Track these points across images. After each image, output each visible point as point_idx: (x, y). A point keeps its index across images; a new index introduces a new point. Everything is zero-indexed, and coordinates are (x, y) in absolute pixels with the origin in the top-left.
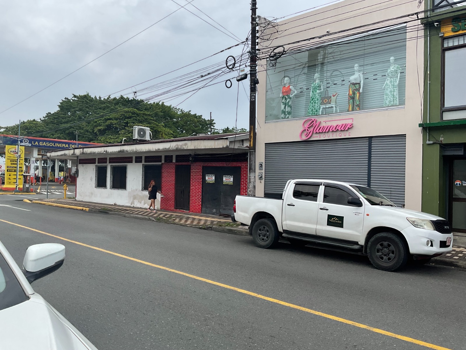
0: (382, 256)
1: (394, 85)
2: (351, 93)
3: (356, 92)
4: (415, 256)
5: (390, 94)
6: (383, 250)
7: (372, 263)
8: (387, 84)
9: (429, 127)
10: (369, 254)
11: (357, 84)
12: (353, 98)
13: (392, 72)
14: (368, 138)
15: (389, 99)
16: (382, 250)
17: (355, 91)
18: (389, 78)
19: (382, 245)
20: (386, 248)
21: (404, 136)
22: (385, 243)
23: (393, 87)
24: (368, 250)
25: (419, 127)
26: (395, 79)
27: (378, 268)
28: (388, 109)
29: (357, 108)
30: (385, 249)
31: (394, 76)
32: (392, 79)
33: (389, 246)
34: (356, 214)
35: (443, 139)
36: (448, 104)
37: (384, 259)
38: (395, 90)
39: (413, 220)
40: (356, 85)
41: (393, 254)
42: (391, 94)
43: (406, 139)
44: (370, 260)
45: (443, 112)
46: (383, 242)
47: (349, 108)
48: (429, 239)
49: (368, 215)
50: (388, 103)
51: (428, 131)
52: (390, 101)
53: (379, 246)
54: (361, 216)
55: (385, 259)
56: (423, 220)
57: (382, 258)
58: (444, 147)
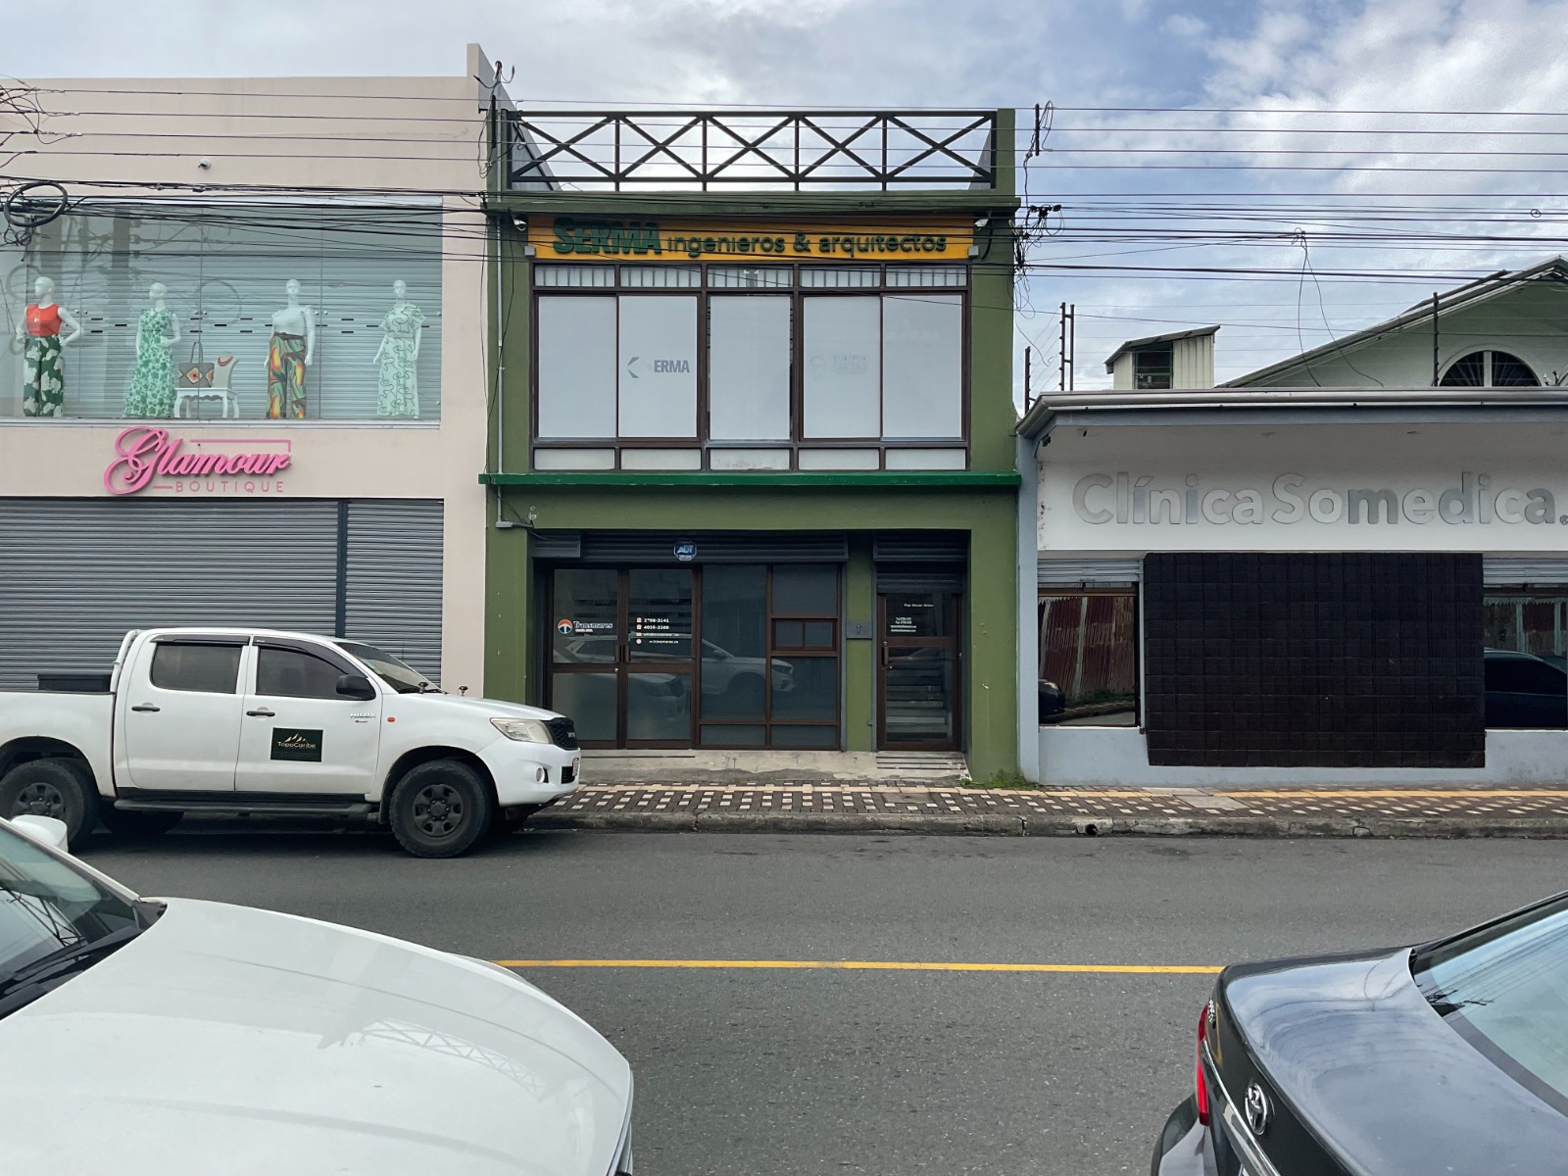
0: (430, 822)
1: (405, 361)
2: (277, 361)
3: (294, 363)
4: (510, 809)
5: (395, 382)
6: (433, 806)
7: (403, 845)
8: (385, 353)
9: (503, 486)
10: (396, 821)
11: (294, 337)
12: (284, 379)
13: (399, 323)
14: (336, 503)
15: (391, 398)
16: (429, 807)
17: (290, 358)
18: (391, 339)
19: (428, 794)
20: (440, 799)
21: (439, 502)
22: (438, 788)
23: (402, 364)
24: (393, 811)
25: (480, 482)
26: (408, 342)
27: (420, 855)
28: (395, 427)
29: (297, 410)
30: (438, 803)
31: (406, 335)
32: (401, 343)
33: (447, 792)
34: (357, 721)
35: (537, 516)
36: (546, 432)
37: (434, 829)
38: (410, 374)
39: (505, 722)
40: (293, 342)
41: (459, 812)
42: (398, 384)
43: (442, 511)
44: (398, 837)
45: (535, 448)
46: (433, 786)
47: (272, 406)
48: (541, 764)
49: (391, 720)
50: (389, 408)
51: (499, 495)
52: (395, 404)
53: (421, 799)
54: (373, 723)
55: (438, 830)
56: (527, 722)
57: (429, 828)
58: (537, 536)
